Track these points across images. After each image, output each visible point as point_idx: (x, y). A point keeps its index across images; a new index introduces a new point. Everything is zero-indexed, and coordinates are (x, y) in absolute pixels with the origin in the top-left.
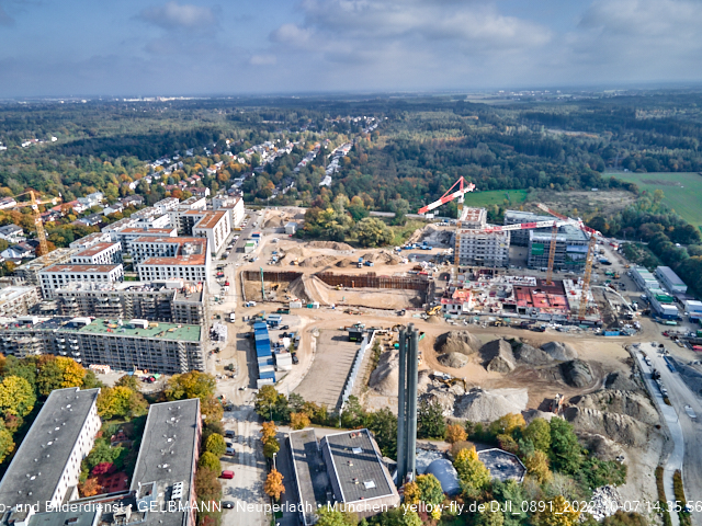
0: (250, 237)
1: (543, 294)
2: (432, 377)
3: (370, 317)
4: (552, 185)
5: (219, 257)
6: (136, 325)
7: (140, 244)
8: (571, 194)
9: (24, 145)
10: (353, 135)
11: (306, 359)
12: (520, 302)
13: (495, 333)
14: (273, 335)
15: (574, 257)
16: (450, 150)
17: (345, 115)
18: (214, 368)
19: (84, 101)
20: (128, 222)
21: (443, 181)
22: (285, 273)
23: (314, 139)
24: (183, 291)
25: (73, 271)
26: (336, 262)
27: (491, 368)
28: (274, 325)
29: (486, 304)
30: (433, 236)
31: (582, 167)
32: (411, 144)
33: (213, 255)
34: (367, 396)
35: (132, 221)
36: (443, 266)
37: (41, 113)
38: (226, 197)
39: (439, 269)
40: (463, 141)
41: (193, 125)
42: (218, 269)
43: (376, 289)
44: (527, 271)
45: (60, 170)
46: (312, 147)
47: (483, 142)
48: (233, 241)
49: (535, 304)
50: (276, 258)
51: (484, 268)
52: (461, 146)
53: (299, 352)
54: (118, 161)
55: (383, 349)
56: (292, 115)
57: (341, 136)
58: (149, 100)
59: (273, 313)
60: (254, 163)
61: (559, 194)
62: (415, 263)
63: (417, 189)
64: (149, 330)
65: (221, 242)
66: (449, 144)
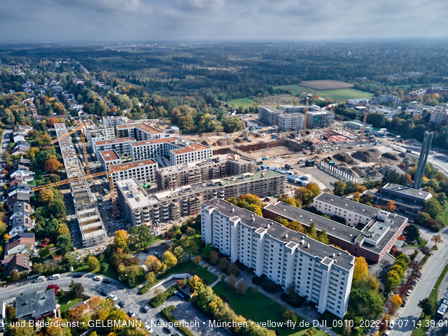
1: (335, 136)
4: (259, 94)
6: (246, 176)
7: (140, 147)
8: (271, 97)
22: (220, 150)
26: (233, 141)
27: (369, 162)
43: (266, 149)
61: (266, 98)
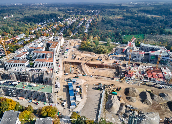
0: (66, 49)
1: (155, 73)
2: (126, 106)
3: (103, 80)
4: (151, 33)
5: (57, 56)
6: (32, 86)
7: (34, 53)
8: (157, 36)
9: (5, 18)
10: (93, 16)
11: (85, 96)
12: (149, 76)
13: (143, 88)
14: (74, 86)
15: (164, 60)
16: (120, 22)
17: (90, 10)
18: (56, 99)
19: (21, 4)
20: (31, 44)
21: (120, 32)
22: (76, 63)
23: (82, 17)
24: (47, 72)
25: (14, 62)
26: (91, 59)
27: (145, 103)
28: (74, 83)
29: (138, 76)
30: (119, 50)
31: (159, 28)
32: (109, 19)
33: (55, 56)
34: (105, 113)
35: (32, 44)
36: (123, 61)
37: (10, 8)
38: (59, 36)
39: (122, 62)
40: (123, 18)
41: (49, 12)
42: (57, 60)
43: (103, 68)
44: (149, 64)
45: (13, 26)
46: (82, 20)
47: (129, 19)
48: (61, 51)
49: (154, 77)
50: (73, 57)
51: (135, 62)
52: (122, 20)
53: (82, 94)
54: (29, 24)
55: (108, 93)
56: (76, 10)
57: (89, 16)
58: (38, 4)
59: (74, 77)
60: (66, 25)
61: (153, 36)
62: (114, 60)
63: (112, 34)
64: (36, 87)
65: (58, 51)
66: (119, 19)
